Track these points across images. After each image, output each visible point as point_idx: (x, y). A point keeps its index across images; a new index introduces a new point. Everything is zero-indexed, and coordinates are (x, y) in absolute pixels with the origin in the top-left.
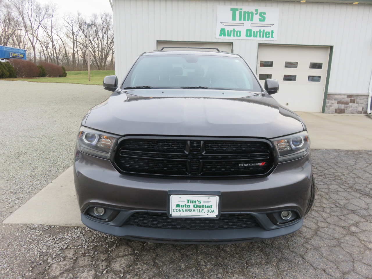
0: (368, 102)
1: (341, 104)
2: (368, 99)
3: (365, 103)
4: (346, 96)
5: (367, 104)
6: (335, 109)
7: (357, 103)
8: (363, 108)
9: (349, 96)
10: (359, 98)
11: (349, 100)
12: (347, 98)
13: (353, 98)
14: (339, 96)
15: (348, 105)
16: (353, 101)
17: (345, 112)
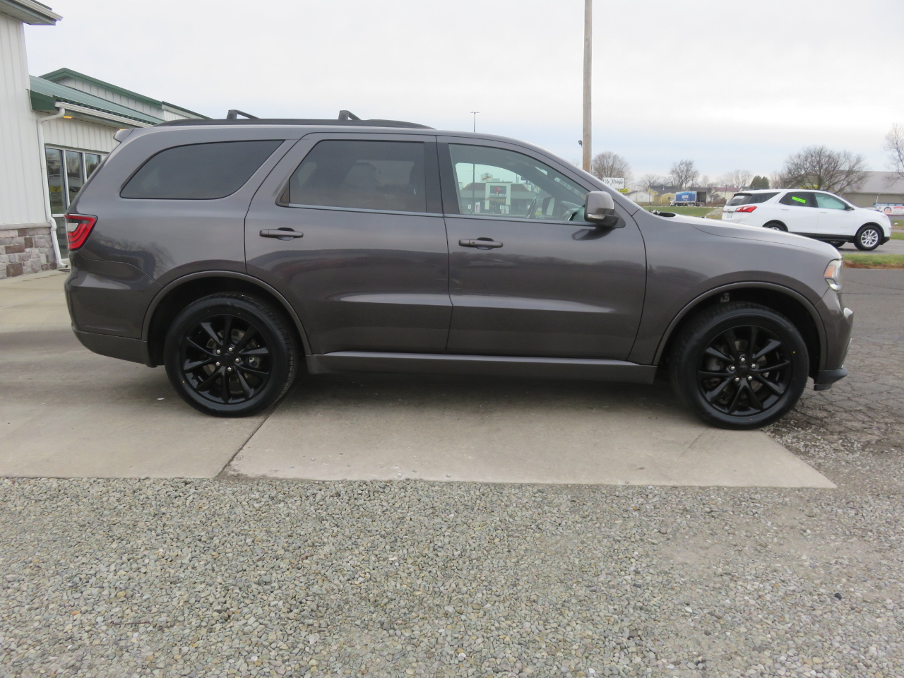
0: (51, 240)
1: (13, 252)
2: (50, 234)
3: (48, 246)
4: (16, 233)
5: (52, 247)
6: (5, 268)
7: (36, 247)
8: (47, 257)
9: (22, 231)
10: (37, 234)
11: (21, 240)
12: (19, 236)
13: (27, 237)
14: (5, 232)
15: (24, 253)
16: (29, 243)
17: (22, 270)
